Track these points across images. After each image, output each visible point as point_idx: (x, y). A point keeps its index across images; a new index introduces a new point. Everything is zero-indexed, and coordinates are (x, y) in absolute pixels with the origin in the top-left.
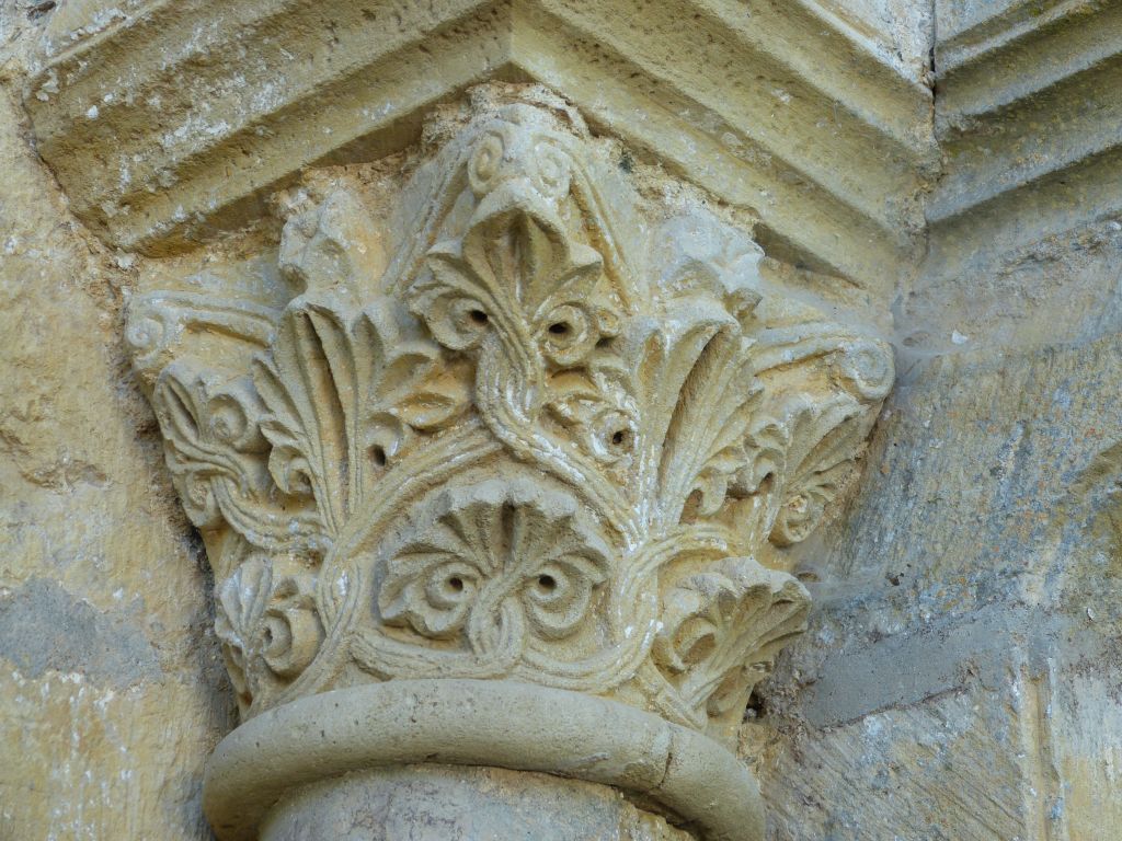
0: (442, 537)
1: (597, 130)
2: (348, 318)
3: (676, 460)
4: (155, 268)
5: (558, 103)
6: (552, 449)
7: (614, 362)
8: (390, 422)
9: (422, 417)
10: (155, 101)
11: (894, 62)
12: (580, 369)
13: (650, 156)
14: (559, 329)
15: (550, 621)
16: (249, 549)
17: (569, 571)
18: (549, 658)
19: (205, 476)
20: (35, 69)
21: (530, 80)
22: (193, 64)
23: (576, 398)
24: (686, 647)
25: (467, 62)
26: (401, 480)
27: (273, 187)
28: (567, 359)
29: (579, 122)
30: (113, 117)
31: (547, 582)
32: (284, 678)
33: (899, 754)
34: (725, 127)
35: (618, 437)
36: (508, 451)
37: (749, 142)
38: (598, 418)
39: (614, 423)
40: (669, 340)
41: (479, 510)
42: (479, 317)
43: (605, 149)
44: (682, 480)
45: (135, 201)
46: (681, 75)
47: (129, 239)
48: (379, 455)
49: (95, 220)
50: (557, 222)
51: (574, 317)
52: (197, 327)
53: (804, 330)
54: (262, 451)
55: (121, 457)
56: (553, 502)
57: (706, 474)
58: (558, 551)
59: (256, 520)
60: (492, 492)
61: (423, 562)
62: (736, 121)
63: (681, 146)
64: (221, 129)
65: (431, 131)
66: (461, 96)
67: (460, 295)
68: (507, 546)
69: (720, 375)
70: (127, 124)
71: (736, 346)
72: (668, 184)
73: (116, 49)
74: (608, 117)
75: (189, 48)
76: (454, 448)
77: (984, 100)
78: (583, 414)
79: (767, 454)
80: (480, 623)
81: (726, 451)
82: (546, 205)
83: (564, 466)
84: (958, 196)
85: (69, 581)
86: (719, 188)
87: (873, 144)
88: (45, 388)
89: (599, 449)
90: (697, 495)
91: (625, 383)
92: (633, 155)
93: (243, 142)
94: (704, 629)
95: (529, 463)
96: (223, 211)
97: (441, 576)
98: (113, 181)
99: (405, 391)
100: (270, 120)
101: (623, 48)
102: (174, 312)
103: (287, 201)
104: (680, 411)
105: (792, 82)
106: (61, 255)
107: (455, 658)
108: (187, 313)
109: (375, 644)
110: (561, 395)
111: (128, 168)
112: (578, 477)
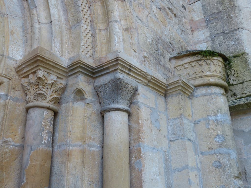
0: (37, 95)
1: (46, 72)
2: (32, 82)
3: (51, 90)
4: (23, 79)
5: (42, 70)
6: (43, 89)
7: (47, 85)
8: (34, 88)
9: (36, 88)
10: (22, 69)
11: (65, 67)
12: (45, 85)
13: (49, 73)
14: (43, 83)
15: (43, 99)
16: (28, 95)
17: (44, 96)
18: (43, 101)
19: (26, 90)
20: (16, 67)
21: (41, 69)
22: (24, 67)
23: (44, 87)
24: (52, 100)
25: (37, 68)
26: (35, 91)
27: (28, 74)
28: (44, 85)
29: (44, 71)
30: (20, 70)
31: (43, 97)
32: (29, 102)
33: (65, 106)
34: (54, 71)
35: (47, 89)
36: (41, 90)
37: (56, 72)
38: (46, 88)
39: (47, 88)
40: (50, 83)
41: (38, 93)
42: (38, 82)
43: (46, 73)
44: (52, 91)
45: (22, 75)
46: (51, 68)
47: (21, 77)
48: (34, 90)
49: (20, 76)
50: (42, 77)
51: (44, 82)
52: (25, 82)
53: (60, 82)
54: (28, 89)
55: (21, 89)
56: (43, 92)
57: (53, 90)
58: (43, 95)
59: (28, 93)
60: (39, 92)
61: (36, 96)
62: (55, 71)
63: (51, 72)
64: (25, 71)
65: (36, 72)
66: (37, 70)
67: (37, 81)
68: (40, 95)
69: (53, 85)
70: (20, 71)
71: (54, 83)
72: (51, 74)
73: (20, 66)
74: (46, 71)
75: (23, 66)
76: (38, 89)
77: (70, 69)
78: (45, 88)
79: (57, 89)
80: (39, 99)
81: (55, 89)
82: (41, 77)
83: (44, 90)
84: (70, 74)
85: (18, 97)
86: (54, 74)
87: (64, 71)
88: (16, 86)
89: (46, 89)
90: (53, 92)
91: (47, 86)
92: (48, 73)
93: (27, 72)
94: (53, 99)
95: (42, 90)
96: (26, 76)
97: (37, 97)
98: (20, 73)
99: (35, 86)
100: (28, 71)
101: (46, 67)
102: (24, 81)
103: (29, 75)
104: (51, 87)
105: (58, 68)
106: (18, 78)
107: (37, 101)
108: (25, 81)
109: (33, 100)
110: (43, 87)
111: (21, 73)
112: (45, 91)
